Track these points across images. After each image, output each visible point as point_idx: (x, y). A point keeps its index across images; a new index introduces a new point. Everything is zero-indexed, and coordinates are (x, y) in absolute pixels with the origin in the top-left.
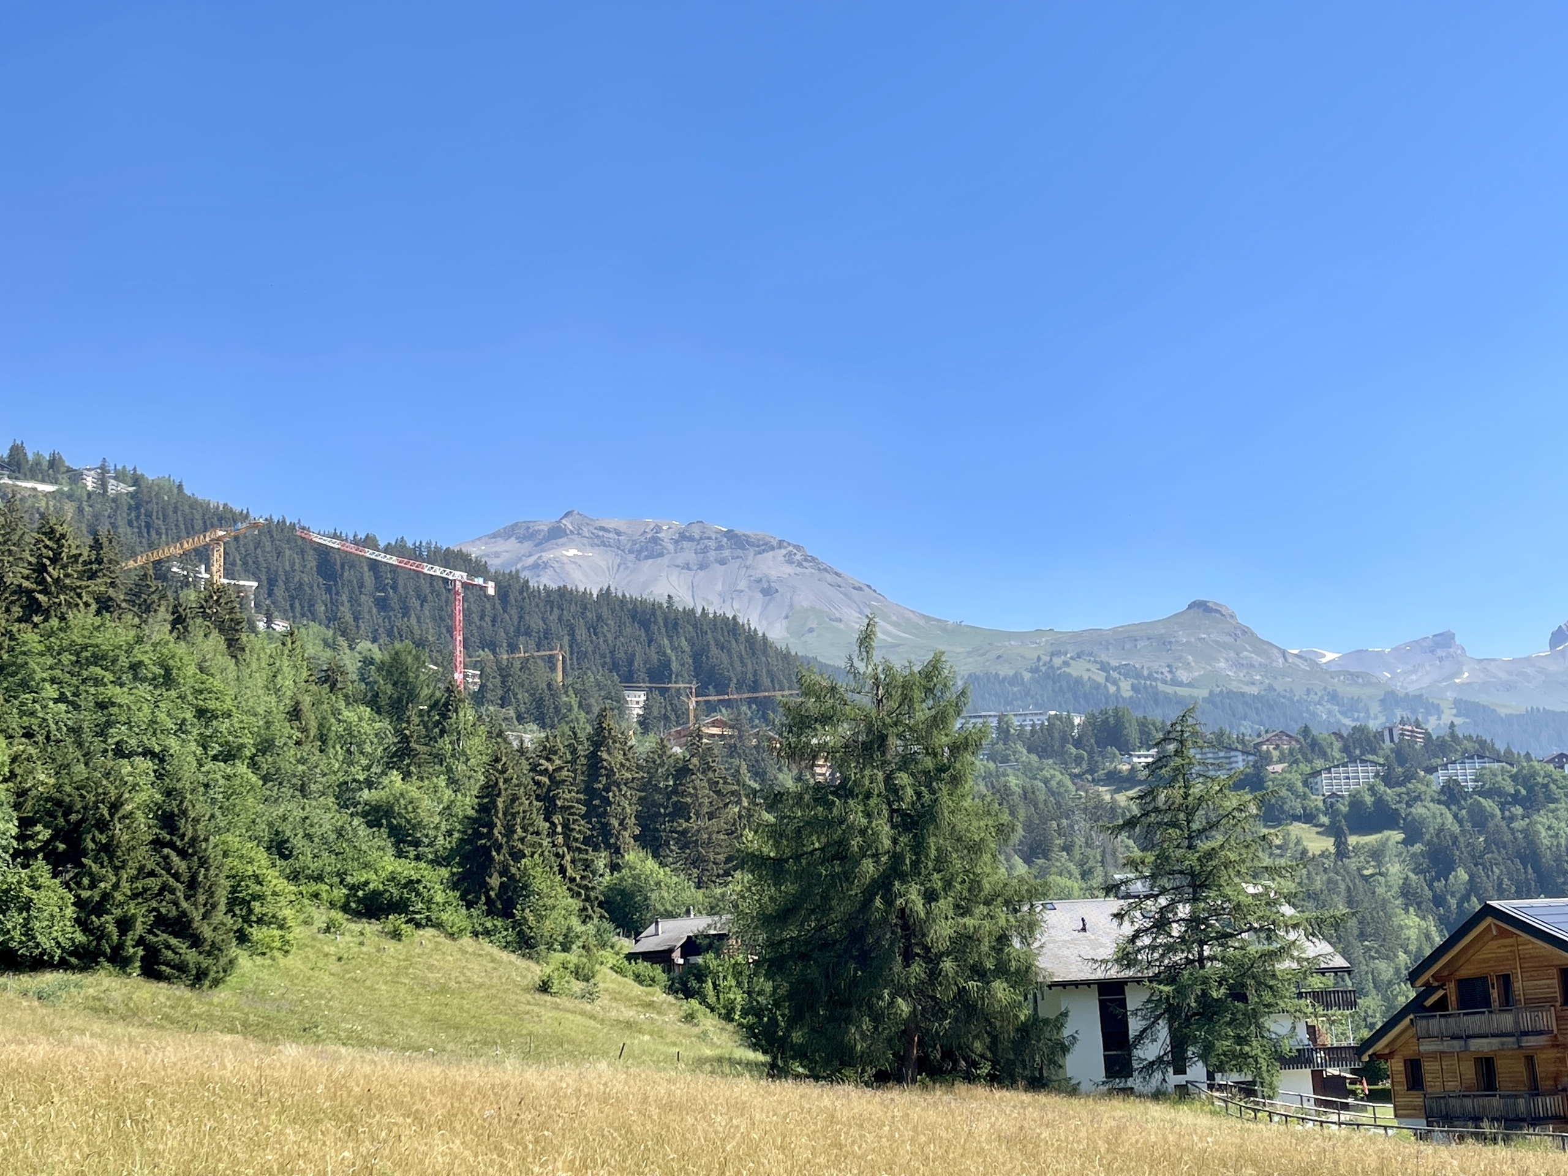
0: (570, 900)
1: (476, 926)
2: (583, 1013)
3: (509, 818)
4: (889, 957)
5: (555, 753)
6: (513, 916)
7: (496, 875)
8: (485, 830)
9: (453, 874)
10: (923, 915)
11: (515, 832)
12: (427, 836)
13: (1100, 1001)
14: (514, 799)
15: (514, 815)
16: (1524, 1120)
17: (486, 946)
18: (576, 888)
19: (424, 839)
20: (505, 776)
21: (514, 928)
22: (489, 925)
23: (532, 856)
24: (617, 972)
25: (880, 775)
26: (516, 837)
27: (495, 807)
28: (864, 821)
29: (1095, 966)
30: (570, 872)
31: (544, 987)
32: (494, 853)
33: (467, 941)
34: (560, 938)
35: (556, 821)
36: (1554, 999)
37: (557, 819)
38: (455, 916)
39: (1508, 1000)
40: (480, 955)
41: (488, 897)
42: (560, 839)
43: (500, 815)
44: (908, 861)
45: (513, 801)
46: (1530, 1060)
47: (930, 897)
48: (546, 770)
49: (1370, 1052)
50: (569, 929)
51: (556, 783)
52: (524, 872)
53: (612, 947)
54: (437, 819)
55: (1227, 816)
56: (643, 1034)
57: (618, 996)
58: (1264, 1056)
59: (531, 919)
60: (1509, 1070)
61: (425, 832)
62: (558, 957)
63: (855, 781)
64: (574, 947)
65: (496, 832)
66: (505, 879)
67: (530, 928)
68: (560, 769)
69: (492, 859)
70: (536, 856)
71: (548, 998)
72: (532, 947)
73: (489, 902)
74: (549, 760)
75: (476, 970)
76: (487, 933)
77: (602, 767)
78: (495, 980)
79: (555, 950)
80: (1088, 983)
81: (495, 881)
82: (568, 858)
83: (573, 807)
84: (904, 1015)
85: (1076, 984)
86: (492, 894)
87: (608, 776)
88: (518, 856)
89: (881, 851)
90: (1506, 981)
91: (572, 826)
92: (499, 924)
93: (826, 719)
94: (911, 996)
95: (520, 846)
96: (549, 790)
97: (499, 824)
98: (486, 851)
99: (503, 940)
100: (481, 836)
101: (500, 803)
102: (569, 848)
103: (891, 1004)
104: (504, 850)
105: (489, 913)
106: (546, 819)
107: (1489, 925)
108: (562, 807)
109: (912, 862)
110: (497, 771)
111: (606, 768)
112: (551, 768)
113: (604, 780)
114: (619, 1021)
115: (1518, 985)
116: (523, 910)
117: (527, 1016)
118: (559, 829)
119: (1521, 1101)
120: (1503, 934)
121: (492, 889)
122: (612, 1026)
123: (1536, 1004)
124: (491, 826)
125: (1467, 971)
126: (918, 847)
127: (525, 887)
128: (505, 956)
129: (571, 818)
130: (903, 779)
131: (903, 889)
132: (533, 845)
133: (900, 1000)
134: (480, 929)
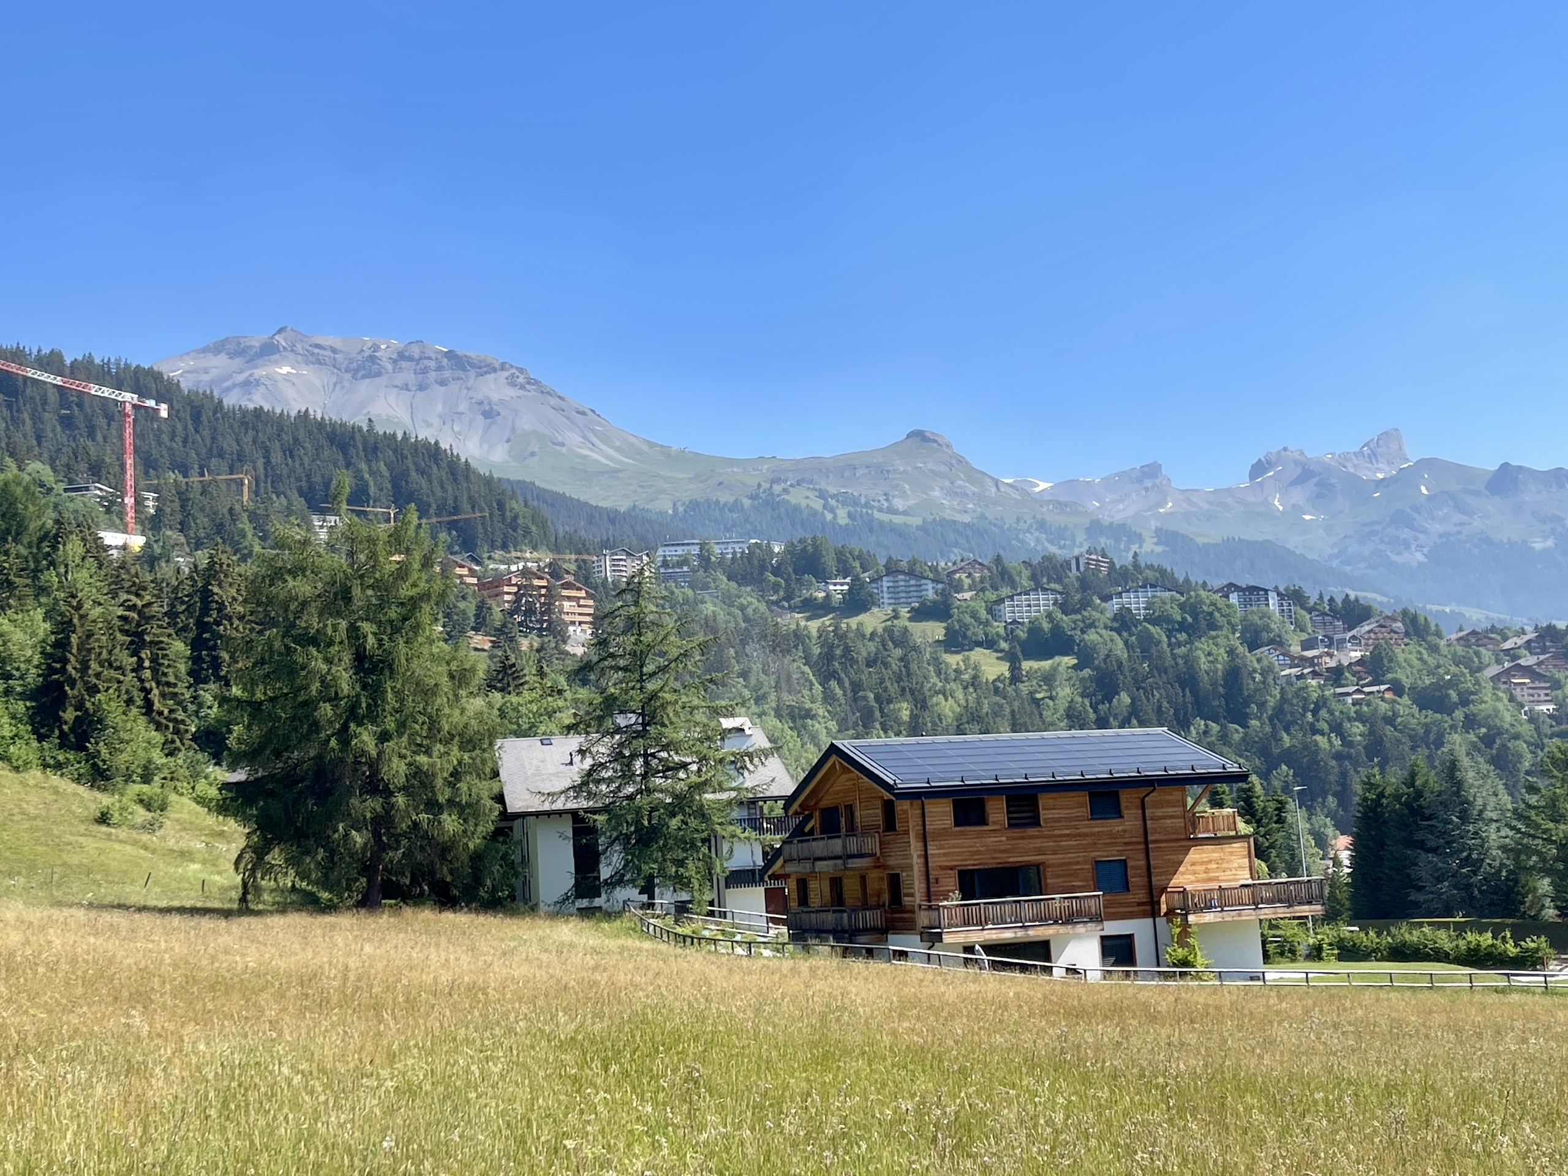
0: (153, 733)
1: (48, 758)
2: (135, 843)
3: (84, 653)
4: (350, 792)
5: (145, 589)
6: (86, 749)
7: (70, 709)
8: (58, 666)
9: (28, 708)
10: (374, 753)
11: (89, 667)
12: (18, 669)
13: (574, 828)
14: (90, 635)
15: (89, 651)
16: (846, 932)
17: (55, 779)
18: (164, 721)
19: (15, 672)
20: (81, 612)
21: (87, 761)
22: (61, 758)
23: (106, 691)
24: (198, 803)
25: (343, 624)
26: (90, 672)
27: (70, 643)
28: (324, 667)
29: (543, 799)
30: (157, 706)
31: (103, 819)
32: (67, 688)
33: (35, 775)
34: (139, 771)
35: (144, 656)
36: (878, 826)
37: (145, 654)
38: (26, 749)
39: (851, 829)
40: (44, 788)
41: (61, 731)
42: (147, 674)
43: (74, 651)
44: (364, 705)
45: (89, 636)
46: (863, 878)
47: (383, 737)
48: (135, 605)
49: (770, 873)
50: (150, 761)
51: (145, 618)
52: (98, 707)
53: (206, 778)
54: (29, 653)
55: (676, 660)
56: (193, 861)
57: (188, 826)
58: (698, 876)
59: (104, 751)
60: (851, 888)
61: (16, 665)
62: (136, 788)
63: (317, 630)
64: (156, 778)
65: (69, 668)
66: (79, 713)
67: (104, 761)
68: (149, 604)
69: (65, 693)
70: (111, 691)
71: (104, 829)
72: (108, 779)
73: (63, 735)
74: (138, 595)
75: (33, 803)
76: (58, 766)
77: (212, 601)
78: (52, 812)
79: (134, 782)
80: (560, 813)
81: (69, 715)
82: (156, 691)
83: (162, 642)
84: (358, 845)
85: (548, 814)
86: (65, 728)
87: (219, 610)
88: (93, 690)
89: (340, 695)
90: (850, 808)
91: (161, 661)
92: (71, 757)
93: (297, 571)
94: (367, 829)
95: (95, 680)
96: (138, 625)
97: (72, 659)
98: (60, 685)
99: (75, 773)
100: (56, 671)
101: (74, 639)
102: (158, 683)
103: (347, 835)
104: (79, 684)
105: (61, 746)
106: (135, 653)
107: (834, 763)
108: (151, 642)
109: (369, 706)
110: (73, 607)
111: (217, 602)
112: (139, 603)
113: (215, 614)
114: (172, 851)
115: (857, 814)
116: (97, 743)
117: (69, 847)
118: (147, 664)
119: (845, 915)
120: (845, 770)
121: (66, 723)
122: (164, 855)
123: (867, 830)
124: (65, 661)
125: (825, 803)
126: (375, 692)
127: (100, 721)
128: (72, 787)
129: (160, 652)
130: (367, 627)
131: (359, 730)
132: (109, 680)
133: (354, 832)
134: (52, 762)
